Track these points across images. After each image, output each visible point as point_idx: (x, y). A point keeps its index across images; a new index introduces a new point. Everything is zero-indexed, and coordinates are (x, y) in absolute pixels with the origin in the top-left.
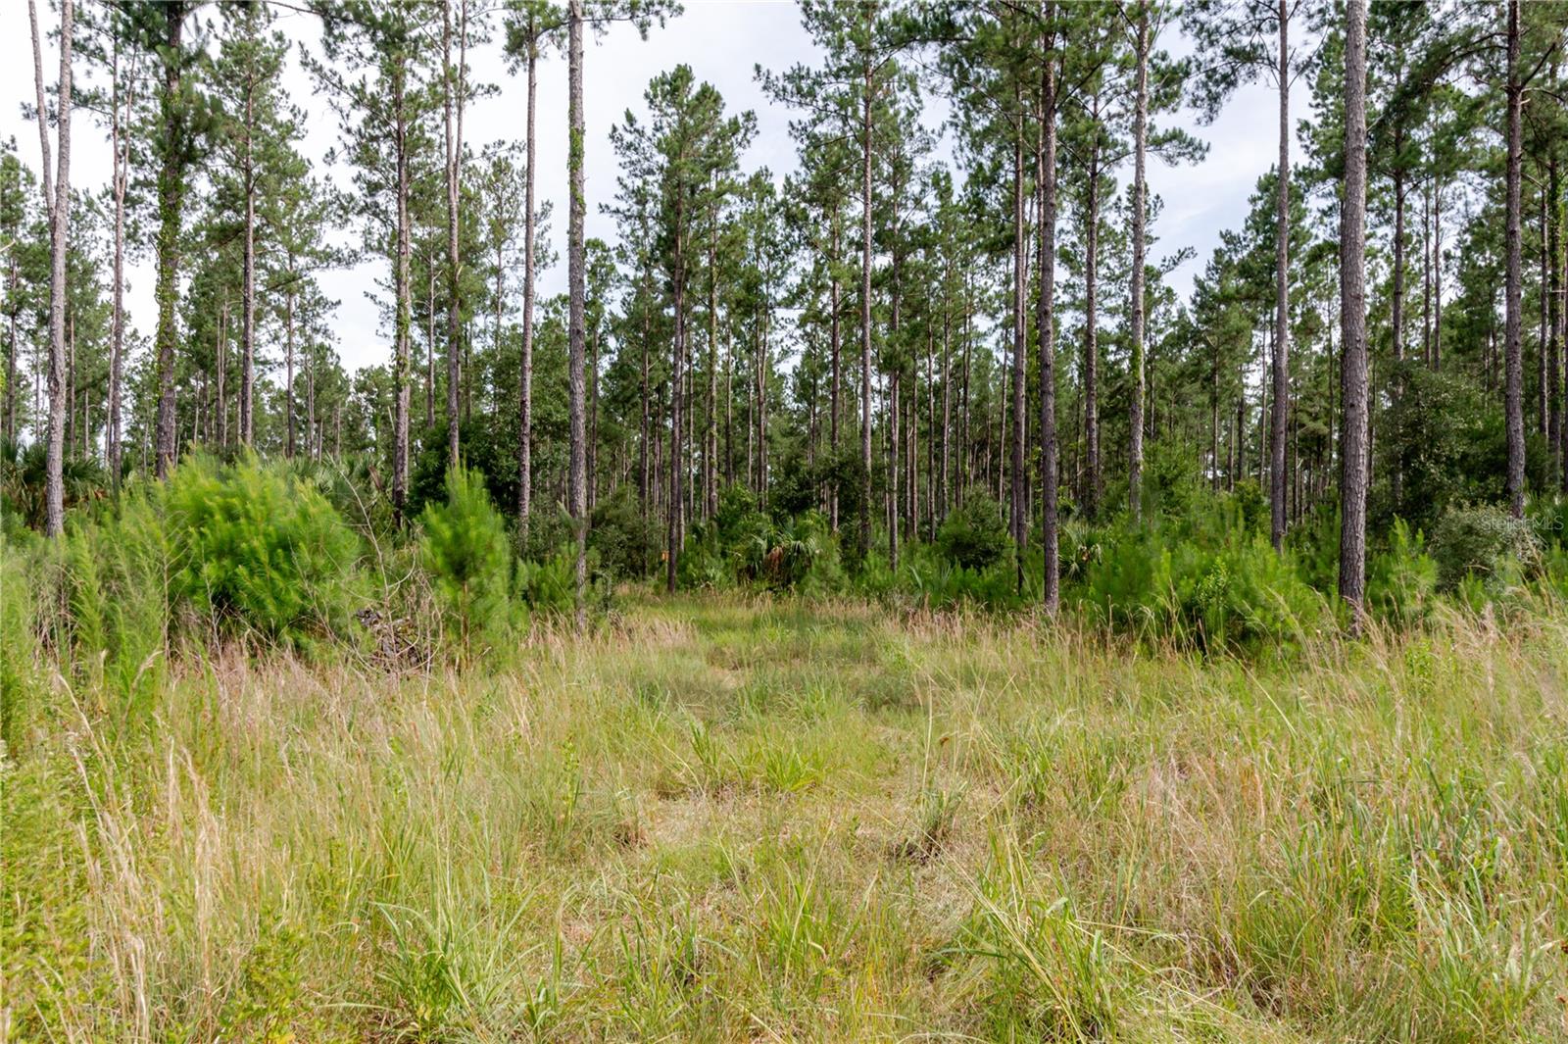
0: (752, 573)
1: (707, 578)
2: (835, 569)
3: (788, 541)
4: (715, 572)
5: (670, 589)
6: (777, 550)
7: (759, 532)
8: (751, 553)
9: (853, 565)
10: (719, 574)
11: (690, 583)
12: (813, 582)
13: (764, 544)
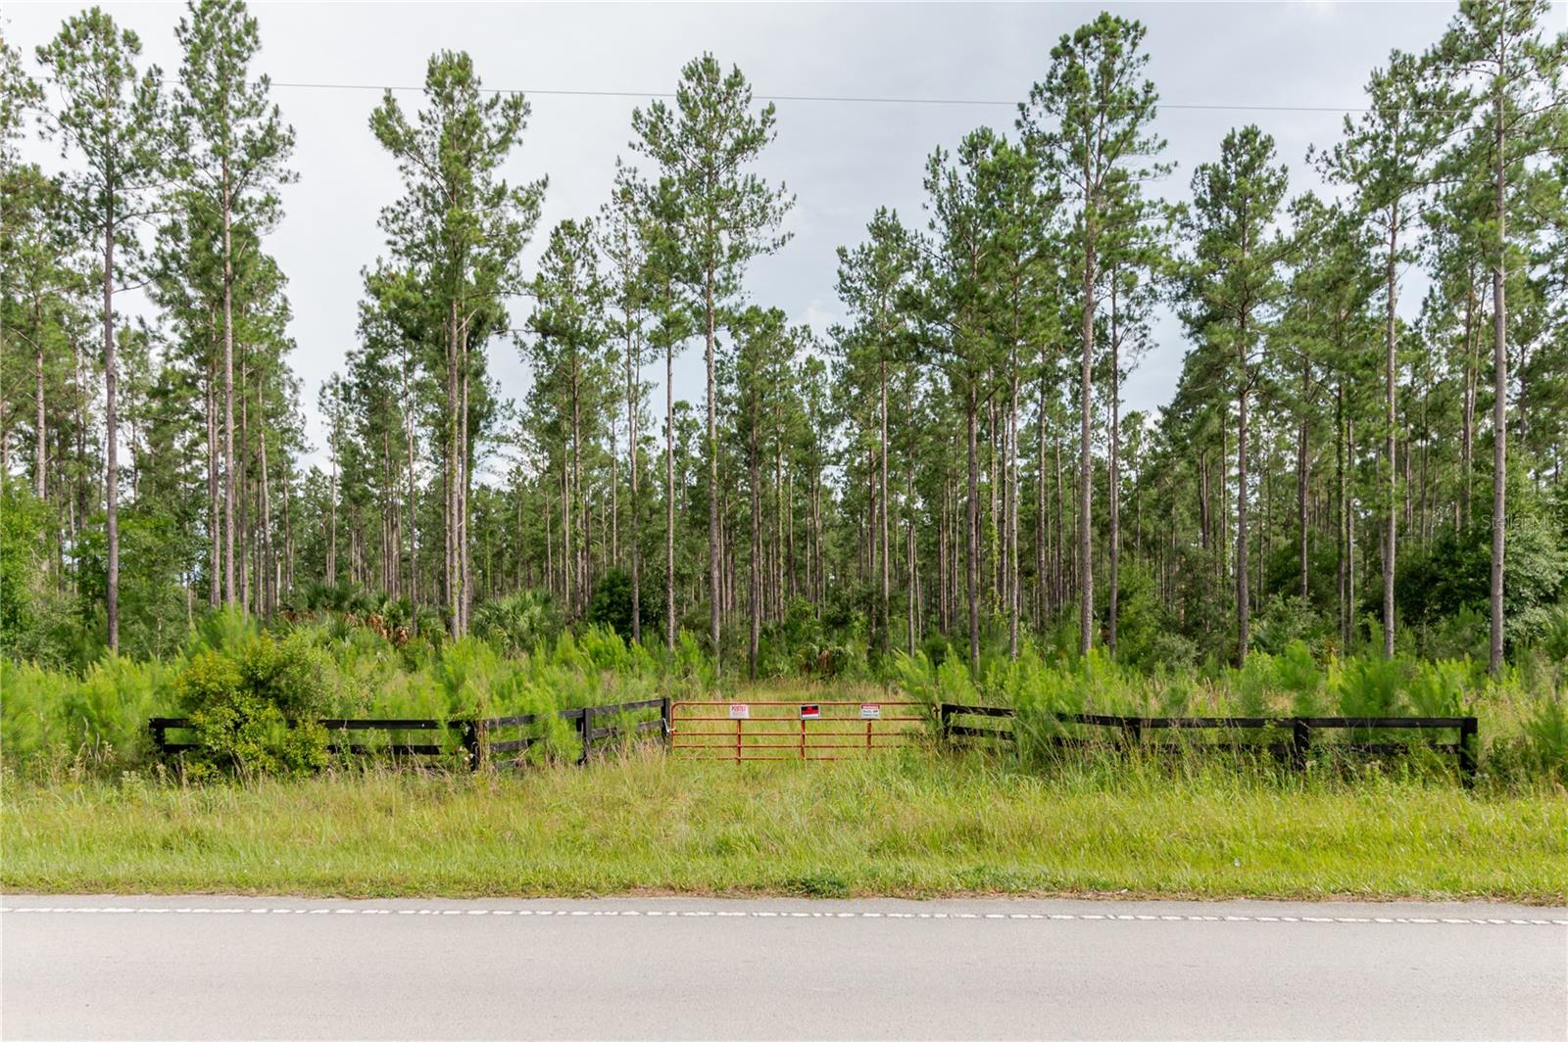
0: (808, 668)
1: (778, 670)
2: (864, 666)
3: (833, 646)
4: (784, 666)
5: (751, 678)
6: (826, 653)
7: (814, 642)
8: (809, 655)
9: (874, 663)
10: (787, 668)
11: (766, 674)
12: (848, 676)
13: (817, 649)
